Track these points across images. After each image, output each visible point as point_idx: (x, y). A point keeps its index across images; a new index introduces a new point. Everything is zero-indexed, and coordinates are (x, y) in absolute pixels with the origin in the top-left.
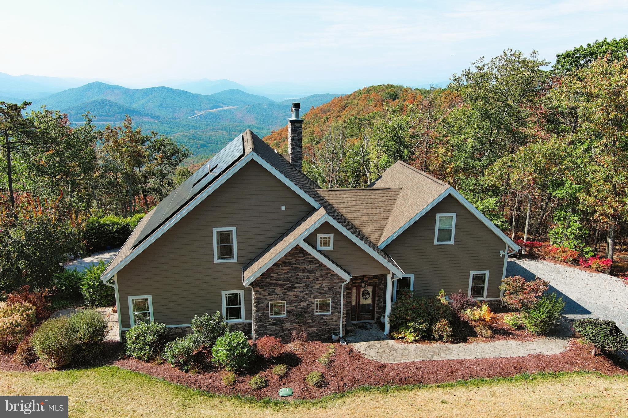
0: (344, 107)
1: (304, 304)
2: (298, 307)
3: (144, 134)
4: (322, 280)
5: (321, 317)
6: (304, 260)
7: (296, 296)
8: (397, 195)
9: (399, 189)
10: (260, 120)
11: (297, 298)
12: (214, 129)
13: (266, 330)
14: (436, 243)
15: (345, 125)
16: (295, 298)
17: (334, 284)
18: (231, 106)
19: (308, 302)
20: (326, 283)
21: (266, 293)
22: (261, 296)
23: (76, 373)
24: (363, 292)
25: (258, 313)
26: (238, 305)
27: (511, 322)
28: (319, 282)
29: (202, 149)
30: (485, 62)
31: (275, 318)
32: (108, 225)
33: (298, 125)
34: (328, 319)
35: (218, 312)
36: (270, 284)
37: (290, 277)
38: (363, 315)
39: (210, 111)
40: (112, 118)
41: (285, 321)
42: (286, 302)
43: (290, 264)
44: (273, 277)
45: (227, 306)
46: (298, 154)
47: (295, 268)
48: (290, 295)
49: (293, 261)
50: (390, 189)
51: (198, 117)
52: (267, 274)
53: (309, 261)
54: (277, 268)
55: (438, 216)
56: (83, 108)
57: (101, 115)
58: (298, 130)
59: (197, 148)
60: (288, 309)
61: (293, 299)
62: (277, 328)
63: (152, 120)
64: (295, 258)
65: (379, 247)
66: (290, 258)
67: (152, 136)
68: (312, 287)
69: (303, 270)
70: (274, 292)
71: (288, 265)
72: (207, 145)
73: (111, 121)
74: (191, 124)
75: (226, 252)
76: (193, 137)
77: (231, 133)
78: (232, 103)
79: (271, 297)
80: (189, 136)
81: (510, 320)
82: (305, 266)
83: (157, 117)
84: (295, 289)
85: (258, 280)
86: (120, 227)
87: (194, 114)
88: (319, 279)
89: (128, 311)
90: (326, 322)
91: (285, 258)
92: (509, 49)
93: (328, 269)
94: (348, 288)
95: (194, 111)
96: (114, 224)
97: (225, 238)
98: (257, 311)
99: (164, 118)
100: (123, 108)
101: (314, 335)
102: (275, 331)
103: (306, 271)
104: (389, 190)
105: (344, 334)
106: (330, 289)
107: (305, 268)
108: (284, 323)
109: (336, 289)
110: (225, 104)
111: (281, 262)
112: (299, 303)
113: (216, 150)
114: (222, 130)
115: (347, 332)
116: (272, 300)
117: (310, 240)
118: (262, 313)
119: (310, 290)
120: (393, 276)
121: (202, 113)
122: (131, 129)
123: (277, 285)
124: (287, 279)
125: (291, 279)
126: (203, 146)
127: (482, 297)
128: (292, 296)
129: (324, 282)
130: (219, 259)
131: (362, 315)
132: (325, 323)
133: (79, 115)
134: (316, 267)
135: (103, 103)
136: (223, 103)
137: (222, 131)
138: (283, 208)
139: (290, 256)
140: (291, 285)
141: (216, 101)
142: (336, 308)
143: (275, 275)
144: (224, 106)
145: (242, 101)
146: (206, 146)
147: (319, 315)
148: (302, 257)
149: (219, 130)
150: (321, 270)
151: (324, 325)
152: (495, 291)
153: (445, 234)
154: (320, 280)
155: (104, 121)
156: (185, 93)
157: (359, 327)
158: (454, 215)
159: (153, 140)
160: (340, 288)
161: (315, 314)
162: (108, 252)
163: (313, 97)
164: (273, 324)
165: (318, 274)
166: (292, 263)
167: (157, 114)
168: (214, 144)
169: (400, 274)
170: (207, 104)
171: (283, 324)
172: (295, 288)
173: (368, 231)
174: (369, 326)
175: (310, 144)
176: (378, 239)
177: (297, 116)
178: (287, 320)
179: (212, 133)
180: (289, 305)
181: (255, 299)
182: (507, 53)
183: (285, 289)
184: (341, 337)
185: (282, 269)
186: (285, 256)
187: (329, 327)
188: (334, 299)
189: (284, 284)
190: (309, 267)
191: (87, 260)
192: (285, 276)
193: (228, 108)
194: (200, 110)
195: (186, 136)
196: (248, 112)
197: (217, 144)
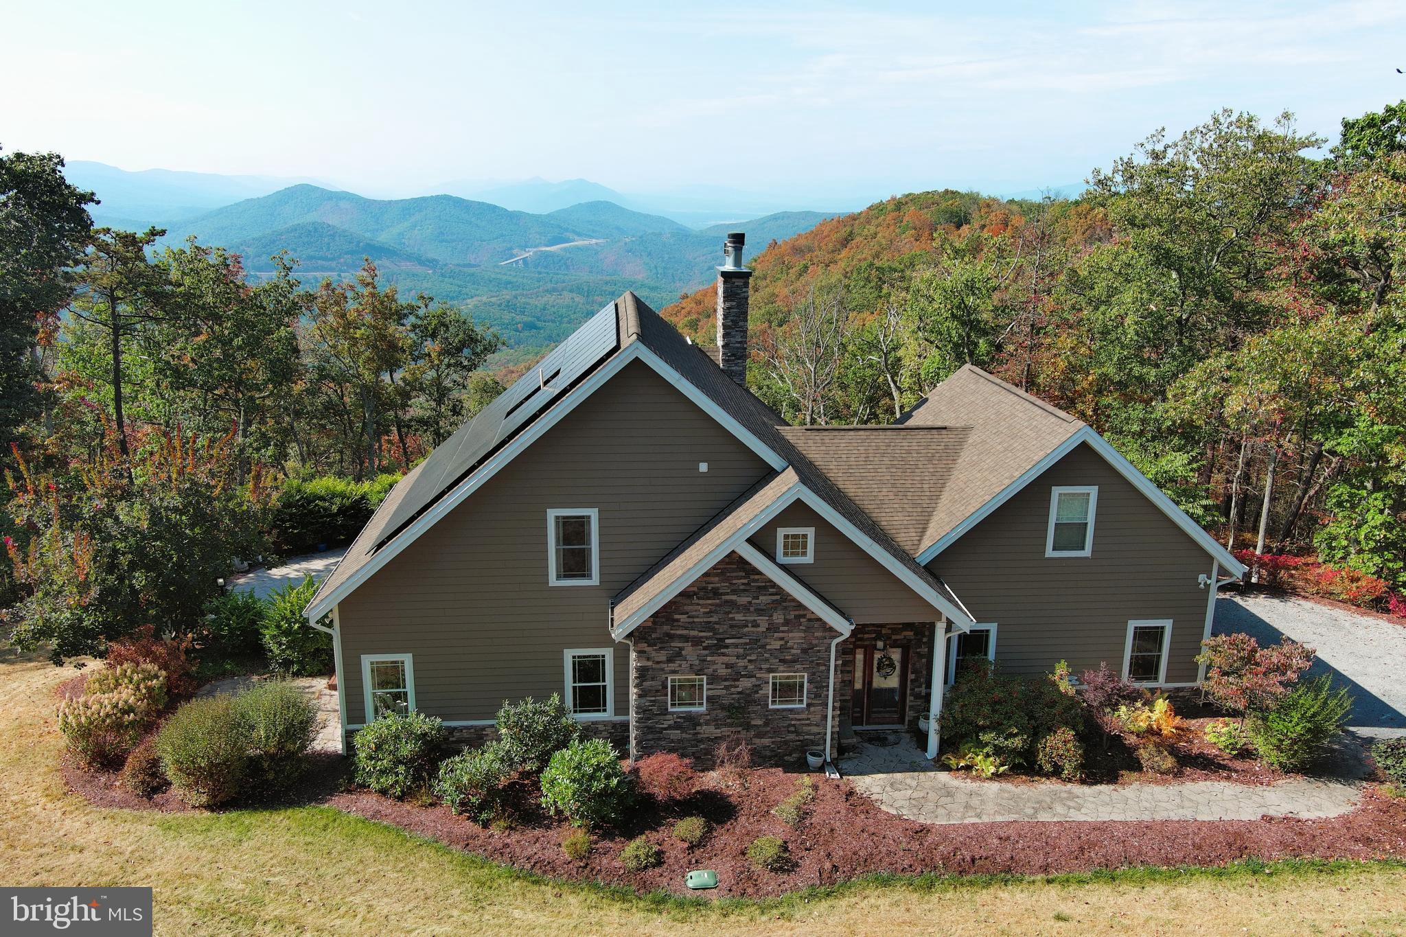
0: (846, 242)
1: (745, 684)
2: (733, 689)
3: (403, 300)
4: (788, 632)
5: (784, 713)
6: (748, 584)
7: (728, 666)
8: (961, 443)
9: (966, 430)
10: (654, 271)
11: (730, 670)
12: (554, 290)
13: (659, 739)
14: (1050, 553)
15: (846, 281)
16: (725, 670)
17: (815, 642)
18: (592, 237)
19: (754, 679)
20: (796, 638)
21: (662, 656)
22: (650, 663)
23: (249, 818)
24: (880, 660)
25: (643, 700)
26: (599, 681)
27: (1223, 739)
28: (781, 635)
29: (527, 333)
30: (1168, 140)
31: (682, 712)
32: (322, 499)
33: (739, 282)
34: (800, 720)
35: (555, 695)
36: (671, 637)
37: (716, 623)
38: (880, 712)
39: (548, 249)
40: (334, 264)
41: (702, 721)
42: (705, 677)
43: (716, 593)
44: (678, 620)
45: (575, 682)
46: (738, 348)
47: (727, 601)
48: (714, 663)
49: (723, 586)
50: (945, 428)
51: (521, 262)
52: (666, 614)
53: (759, 587)
54: (688, 601)
55: (1056, 491)
56: (274, 241)
57: (310, 258)
58: (739, 294)
59: (517, 330)
60: (711, 693)
61: (723, 671)
62: (684, 735)
63: (420, 270)
64: (728, 580)
65: (918, 560)
66: (717, 579)
67: (420, 303)
68: (763, 646)
69: (746, 608)
70: (678, 654)
71: (711, 595)
72: (539, 324)
73: (332, 270)
74: (504, 278)
75: (575, 564)
76: (507, 306)
77: (591, 299)
78: (594, 231)
79: (672, 666)
80: (499, 306)
81: (1220, 735)
82: (750, 599)
83: (432, 263)
84: (725, 650)
85: (644, 628)
86: (347, 502)
87: (512, 256)
88: (782, 629)
89: (361, 687)
90: (794, 725)
91: (707, 579)
92: (1225, 111)
93: (800, 606)
94: (846, 650)
95: (511, 249)
96: (334, 495)
97: (573, 531)
98: (640, 696)
99: (445, 265)
100: (359, 242)
101: (768, 753)
102: (679, 741)
103: (752, 609)
104: (944, 432)
105: (835, 755)
106: (804, 651)
107: (750, 603)
108: (700, 724)
109: (819, 651)
110: (579, 234)
111: (695, 589)
112: (735, 680)
113: (558, 335)
114: (571, 291)
115: (841, 750)
116: (674, 672)
117: (761, 540)
118: (651, 701)
119: (759, 653)
120: (950, 625)
121: (529, 253)
122: (374, 288)
123: (686, 639)
124: (708, 626)
125: (717, 626)
126: (530, 326)
127: (1156, 679)
128: (719, 664)
129: (791, 635)
130: (559, 577)
131: (875, 712)
132: (792, 729)
133: (264, 257)
134: (774, 601)
135: (316, 230)
136: (574, 232)
137: (571, 295)
138: (703, 467)
139: (717, 575)
140: (717, 639)
141: (559, 227)
142: (817, 696)
143: (683, 618)
144: (576, 237)
145: (618, 228)
146: (536, 328)
147: (778, 710)
148: (744, 578)
149: (565, 293)
150: (785, 608)
151: (789, 732)
152: (1185, 667)
153: (1071, 535)
154: (783, 632)
155: (316, 269)
156: (493, 208)
157: (870, 741)
158: (1093, 491)
159: (421, 312)
160: (828, 649)
161: (771, 707)
162: (321, 558)
163: (775, 218)
164: (677, 726)
165: (778, 618)
166: (721, 591)
167: (431, 255)
168: (553, 321)
169: (966, 623)
170: (539, 233)
171: (698, 728)
172: (727, 647)
173: (894, 523)
174: (891, 738)
175: (766, 324)
176: (916, 542)
177: (737, 262)
178: (708, 717)
179: (550, 299)
180: (712, 684)
181: (638, 669)
182: (1222, 120)
183: (705, 648)
184: (829, 760)
185: (698, 604)
186: (706, 575)
187: (801, 738)
188: (814, 674)
189: (702, 637)
190: (757, 601)
191: (277, 572)
192: (705, 620)
193: (586, 242)
194: (524, 247)
195: (492, 304)
196: (629, 252)
197: (561, 323)
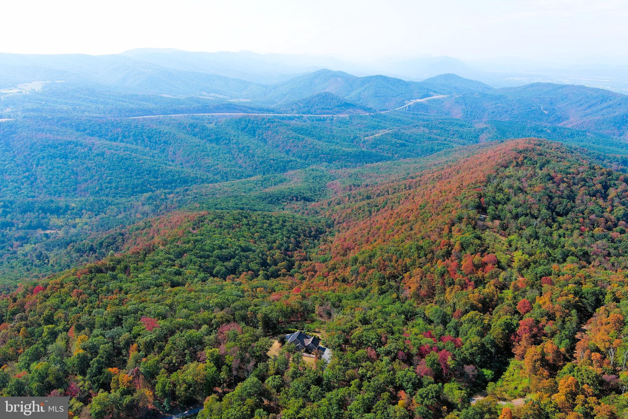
12: (417, 126)
18: (441, 94)
29: (400, 148)
39: (420, 100)
40: (331, 111)
51: (407, 108)
56: (310, 101)
57: (323, 109)
59: (397, 147)
63: (364, 114)
73: (330, 114)
74: (398, 117)
76: (395, 135)
78: (444, 90)
80: (392, 135)
83: (369, 110)
87: (404, 104)
95: (404, 101)
99: (375, 111)
100: (342, 102)
110: (436, 92)
114: (424, 127)
121: (412, 103)
126: (403, 145)
133: (306, 108)
135: (326, 96)
136: (434, 91)
137: (423, 129)
141: (427, 89)
144: (434, 94)
145: (455, 88)
149: (421, 127)
155: (324, 114)
156: (399, 81)
163: (532, 85)
168: (413, 142)
170: (418, 93)
179: (414, 130)
193: (438, 97)
194: (409, 99)
195: (388, 134)
196: (456, 103)
197: (416, 143)
